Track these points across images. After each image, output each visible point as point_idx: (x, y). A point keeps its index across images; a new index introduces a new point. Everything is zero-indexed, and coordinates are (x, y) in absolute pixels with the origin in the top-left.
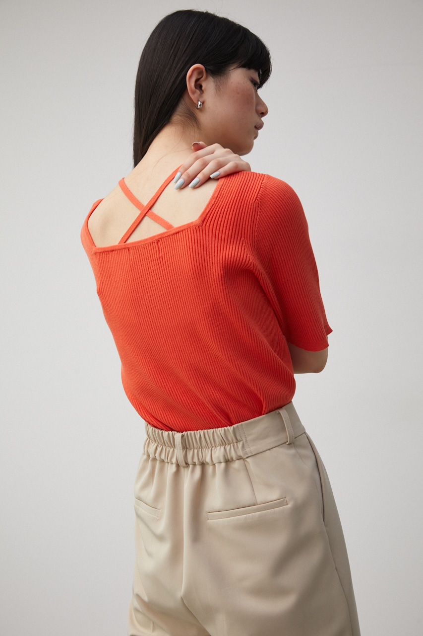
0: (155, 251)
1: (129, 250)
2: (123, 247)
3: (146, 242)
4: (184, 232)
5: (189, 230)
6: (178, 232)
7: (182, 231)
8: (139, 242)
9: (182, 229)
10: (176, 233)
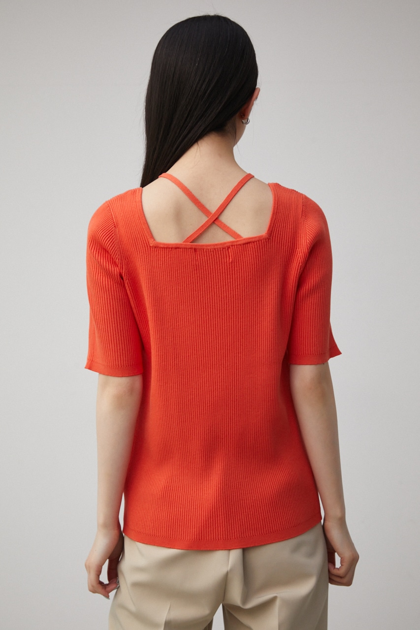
0: (225, 257)
1: (195, 251)
2: (190, 247)
3: (216, 247)
4: (255, 243)
5: (260, 242)
6: (249, 243)
7: (254, 242)
8: (207, 246)
9: (253, 240)
10: (247, 243)
